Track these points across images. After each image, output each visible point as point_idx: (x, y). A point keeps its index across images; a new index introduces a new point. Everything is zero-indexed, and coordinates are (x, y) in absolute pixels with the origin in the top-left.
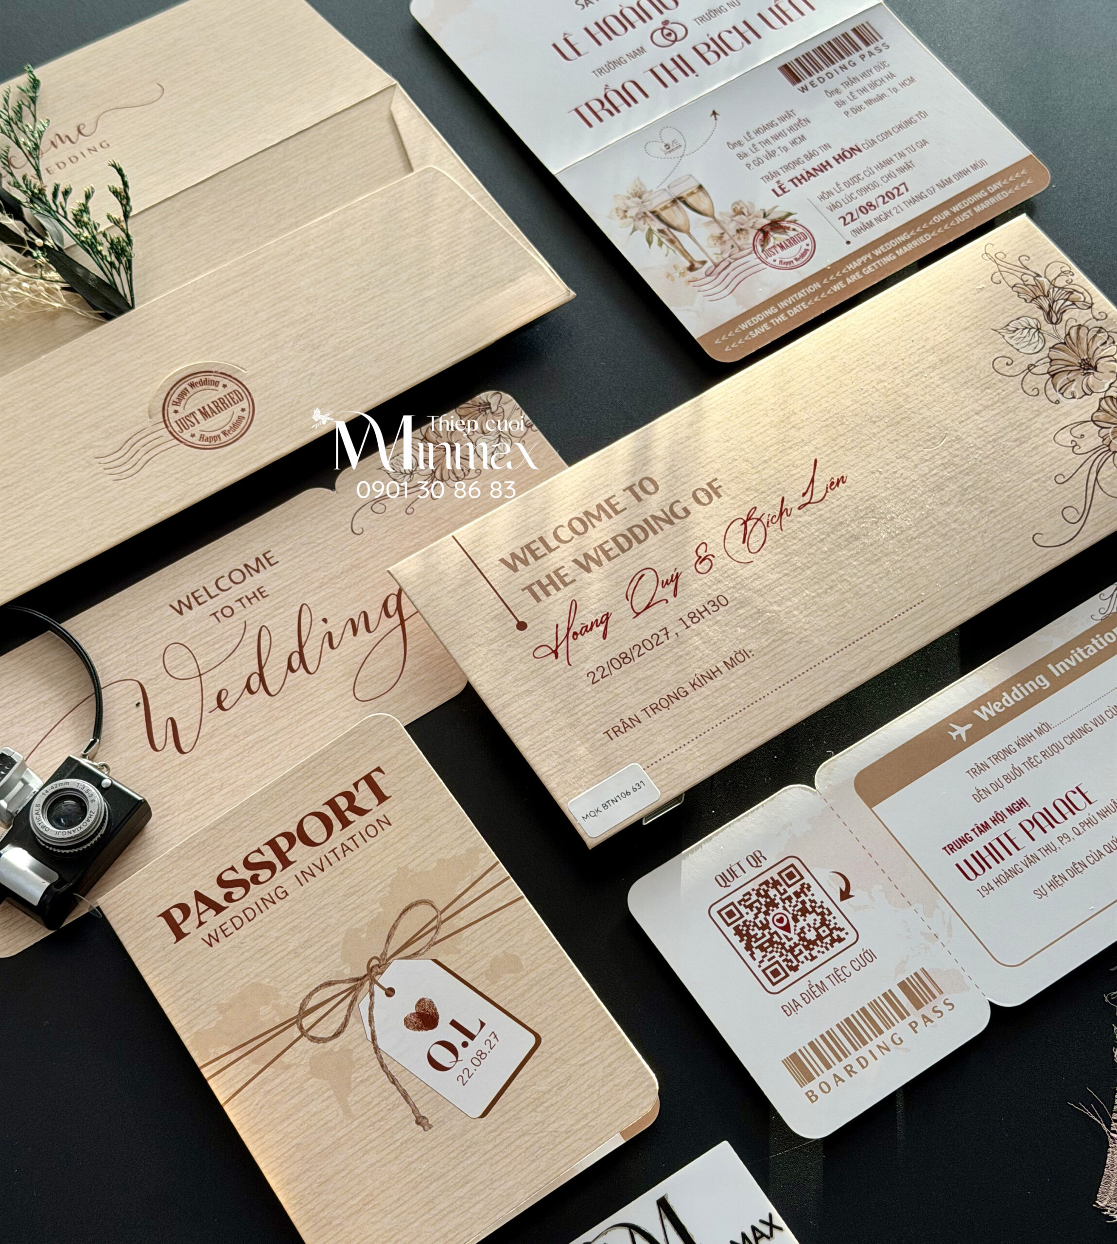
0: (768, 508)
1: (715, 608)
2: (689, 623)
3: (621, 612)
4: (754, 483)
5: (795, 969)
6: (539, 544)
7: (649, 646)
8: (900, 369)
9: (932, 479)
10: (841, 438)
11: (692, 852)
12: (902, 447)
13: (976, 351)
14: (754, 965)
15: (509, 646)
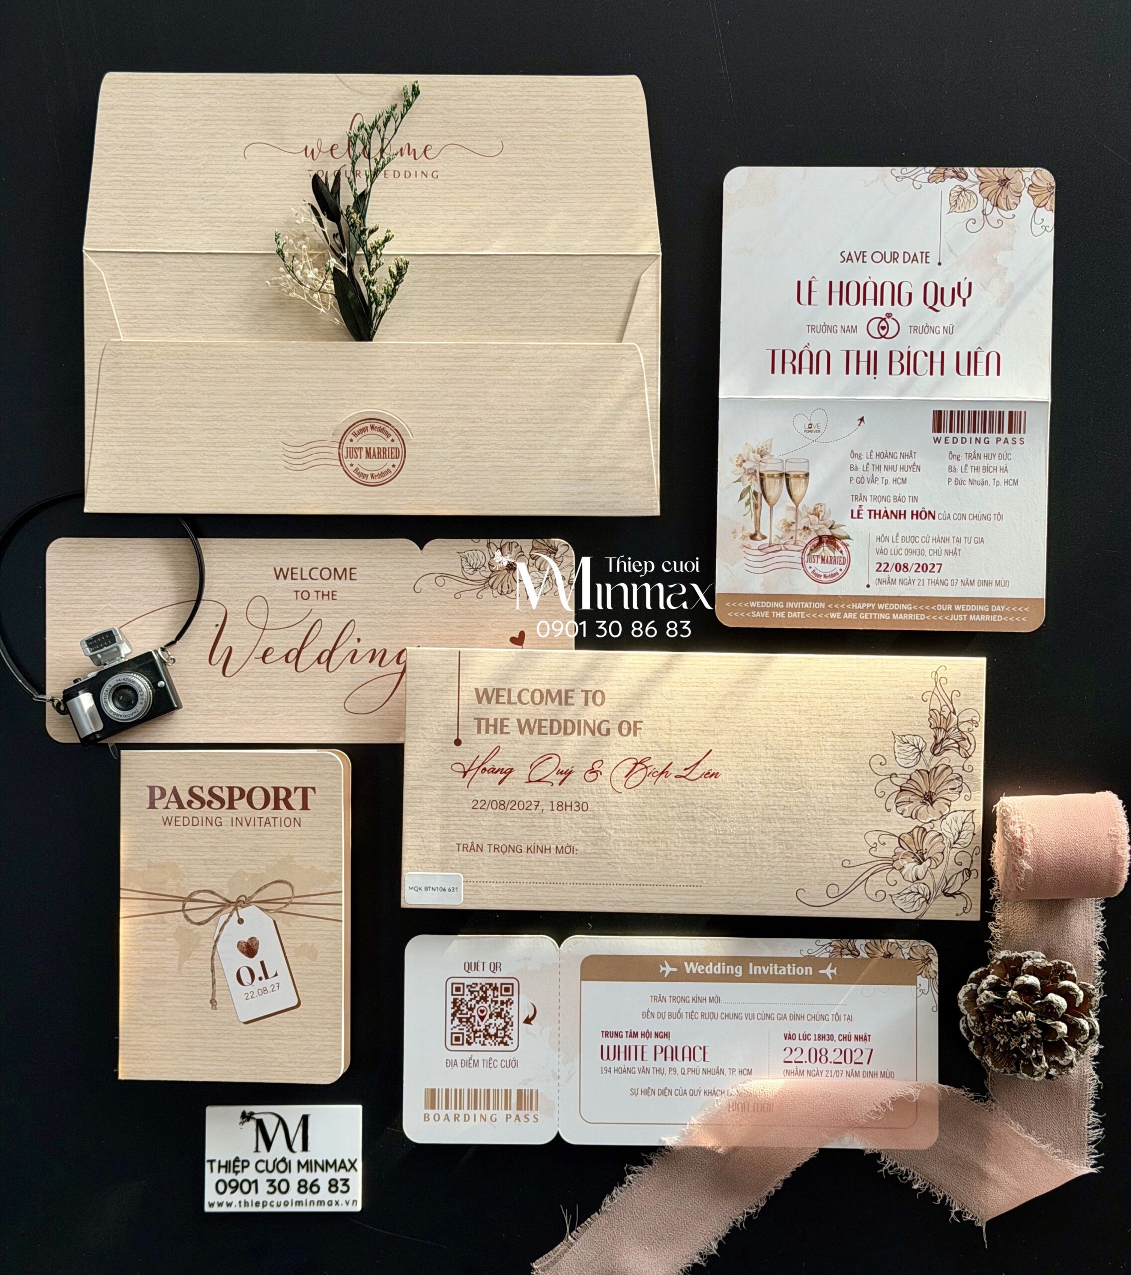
0: (657, 764)
1: (577, 809)
2: (555, 808)
3: (521, 773)
4: (663, 740)
5: (469, 1043)
6: (505, 693)
7: (521, 807)
8: (812, 721)
9: (770, 812)
10: (738, 746)
11: (463, 938)
12: (769, 777)
13: (868, 741)
14: (449, 1026)
15: (442, 751)
